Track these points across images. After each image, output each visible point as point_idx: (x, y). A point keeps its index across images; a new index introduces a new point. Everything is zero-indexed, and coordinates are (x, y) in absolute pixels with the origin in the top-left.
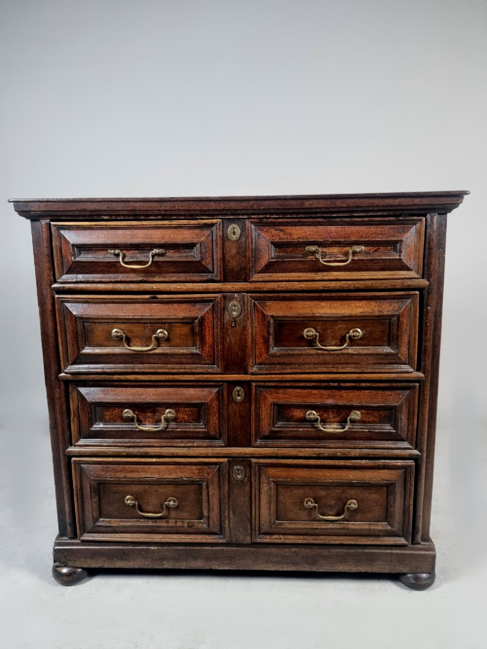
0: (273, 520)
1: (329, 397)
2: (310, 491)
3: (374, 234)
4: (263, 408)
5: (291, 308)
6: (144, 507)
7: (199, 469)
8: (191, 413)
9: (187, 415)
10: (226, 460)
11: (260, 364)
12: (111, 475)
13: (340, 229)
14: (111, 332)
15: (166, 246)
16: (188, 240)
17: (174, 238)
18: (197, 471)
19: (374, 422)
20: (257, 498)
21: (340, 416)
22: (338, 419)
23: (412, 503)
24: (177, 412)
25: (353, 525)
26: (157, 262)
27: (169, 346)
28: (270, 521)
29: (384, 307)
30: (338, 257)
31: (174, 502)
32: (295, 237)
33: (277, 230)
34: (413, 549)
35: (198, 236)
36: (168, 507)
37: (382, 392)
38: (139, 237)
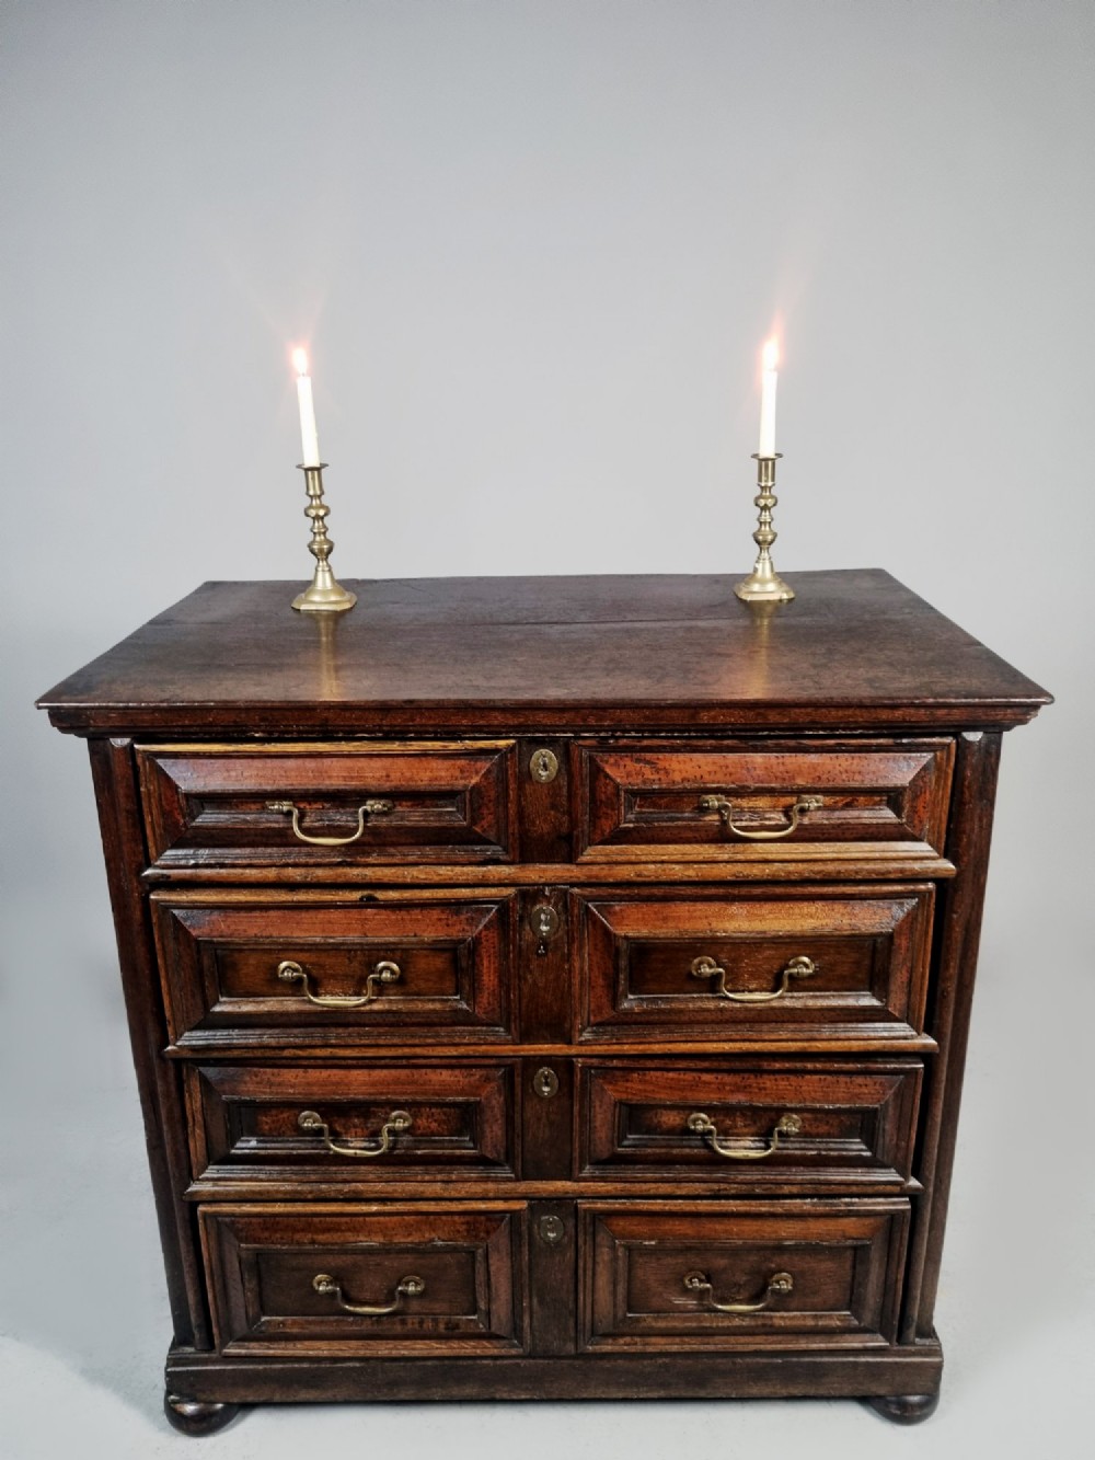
0: (620, 1314)
1: (737, 1089)
2: (698, 1260)
3: (846, 772)
4: (597, 1108)
5: (665, 919)
6: (354, 1293)
7: (468, 1223)
8: (444, 1118)
9: (435, 1121)
10: (524, 1205)
11: (599, 1024)
12: (282, 1238)
13: (774, 761)
14: (275, 968)
15: (395, 796)
16: (443, 783)
17: (411, 779)
18: (464, 1227)
19: (829, 1135)
20: (589, 1273)
21: (759, 1124)
22: (753, 1129)
23: (901, 1276)
24: (414, 1116)
25: (780, 1318)
26: (375, 827)
27: (402, 994)
28: (615, 1316)
29: (861, 915)
30: (769, 819)
31: (417, 1284)
32: (677, 777)
33: (638, 760)
34: (898, 1354)
35: (466, 774)
36: (404, 1294)
37: (848, 1080)
38: (336, 775)
